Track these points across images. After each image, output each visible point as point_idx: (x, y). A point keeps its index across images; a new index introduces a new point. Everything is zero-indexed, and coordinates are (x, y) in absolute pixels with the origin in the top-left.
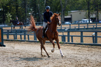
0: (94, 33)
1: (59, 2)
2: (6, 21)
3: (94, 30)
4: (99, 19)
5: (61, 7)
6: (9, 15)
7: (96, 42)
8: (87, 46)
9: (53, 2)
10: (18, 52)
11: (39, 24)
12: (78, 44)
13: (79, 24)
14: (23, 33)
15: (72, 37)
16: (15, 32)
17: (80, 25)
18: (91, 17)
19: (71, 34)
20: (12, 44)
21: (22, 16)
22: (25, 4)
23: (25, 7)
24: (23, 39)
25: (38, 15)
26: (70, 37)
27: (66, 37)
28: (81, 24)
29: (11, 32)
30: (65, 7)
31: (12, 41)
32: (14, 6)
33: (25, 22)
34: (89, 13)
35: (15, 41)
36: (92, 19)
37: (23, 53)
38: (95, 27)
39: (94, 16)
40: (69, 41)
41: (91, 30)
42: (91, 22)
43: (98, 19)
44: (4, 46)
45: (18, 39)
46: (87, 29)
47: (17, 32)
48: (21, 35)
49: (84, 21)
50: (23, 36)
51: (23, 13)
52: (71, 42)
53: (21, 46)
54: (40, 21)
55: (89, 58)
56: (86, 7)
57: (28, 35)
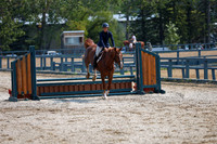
2: (167, 39)
6: (172, 27)
10: (192, 106)
14: (202, 65)
16: (185, 64)
20: (179, 89)
21: (200, 30)
24: (202, 78)
31: (178, 81)
33: (207, 42)
35: (185, 81)
44: (163, 92)
45: (191, 78)
53: (197, 92)
57: (213, 70)
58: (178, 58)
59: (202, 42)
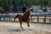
0: (44, 17)
1: (27, 1)
4: (47, 10)
5: (27, 4)
6: (1, 8)
8: (40, 24)
9: (23, 1)
10: (6, 27)
11: (17, 12)
12: (36, 23)
13: (37, 12)
14: (8, 17)
15: (33, 19)
16: (4, 17)
17: (37, 13)
18: (43, 9)
19: (33, 17)
20: (3, 23)
21: (8, 8)
22: (9, 2)
23: (9, 4)
24: (8, 20)
25: (16, 8)
28: (38, 12)
29: (2, 17)
30: (30, 4)
31: (3, 21)
33: (10, 11)
34: (42, 7)
36: (43, 10)
37: (9, 27)
38: (45, 14)
39: (44, 8)
40: (31, 21)
41: (43, 15)
42: (43, 11)
45: (6, 20)
46: (41, 15)
48: (7, 18)
49: (39, 11)
50: (8, 19)
51: (8, 7)
52: (32, 21)
53: (7, 24)
55: (42, 30)
57: (11, 18)
58: (3, 15)
59: (8, 11)
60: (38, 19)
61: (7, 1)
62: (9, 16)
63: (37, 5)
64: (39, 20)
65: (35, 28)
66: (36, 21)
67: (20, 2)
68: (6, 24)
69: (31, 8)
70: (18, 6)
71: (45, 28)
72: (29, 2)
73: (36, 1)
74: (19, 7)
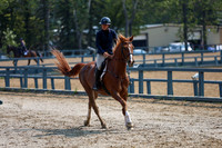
0: (197, 74)
3: (197, 67)
4: (208, 43)
5: (123, 16)
6: (10, 34)
7: (202, 93)
8: (180, 102)
9: (106, 6)
10: (30, 117)
11: (77, 54)
12: (162, 98)
13: (164, 54)
14: (40, 75)
15: (148, 82)
16: (23, 73)
17: (166, 57)
18: (190, 38)
19: (147, 75)
20: (17, 99)
21: (38, 37)
22: (45, 10)
23: (44, 16)
24: (41, 88)
25: (75, 34)
26: (145, 84)
27: (136, 84)
28: (169, 53)
30: (133, 17)
31: (16, 91)
32: (20, 14)
33: (46, 49)
34: (185, 29)
35: (23, 91)
36: (192, 42)
38: (199, 60)
39: (197, 36)
40: (141, 90)
41: (191, 67)
42: (190, 49)
43: (205, 42)
45: (29, 88)
46: (181, 64)
47: (27, 71)
48: (36, 79)
49: (174, 47)
50: (40, 81)
51: (41, 31)
52: (145, 93)
53: (36, 102)
54: (78, 48)
55: (186, 129)
56: (180, 17)
57: (52, 79)
58: (15, 67)
59: (41, 50)
60: (170, 82)
61: (33, 6)
62: (45, 71)
63: (164, 20)
64: (174, 89)
65: (158, 123)
66: (159, 89)
67: (92, 8)
68: (30, 104)
69: (138, 34)
70: (84, 26)
71: (199, 123)
72: (130, 7)
73: (161, 4)
74: (86, 31)
